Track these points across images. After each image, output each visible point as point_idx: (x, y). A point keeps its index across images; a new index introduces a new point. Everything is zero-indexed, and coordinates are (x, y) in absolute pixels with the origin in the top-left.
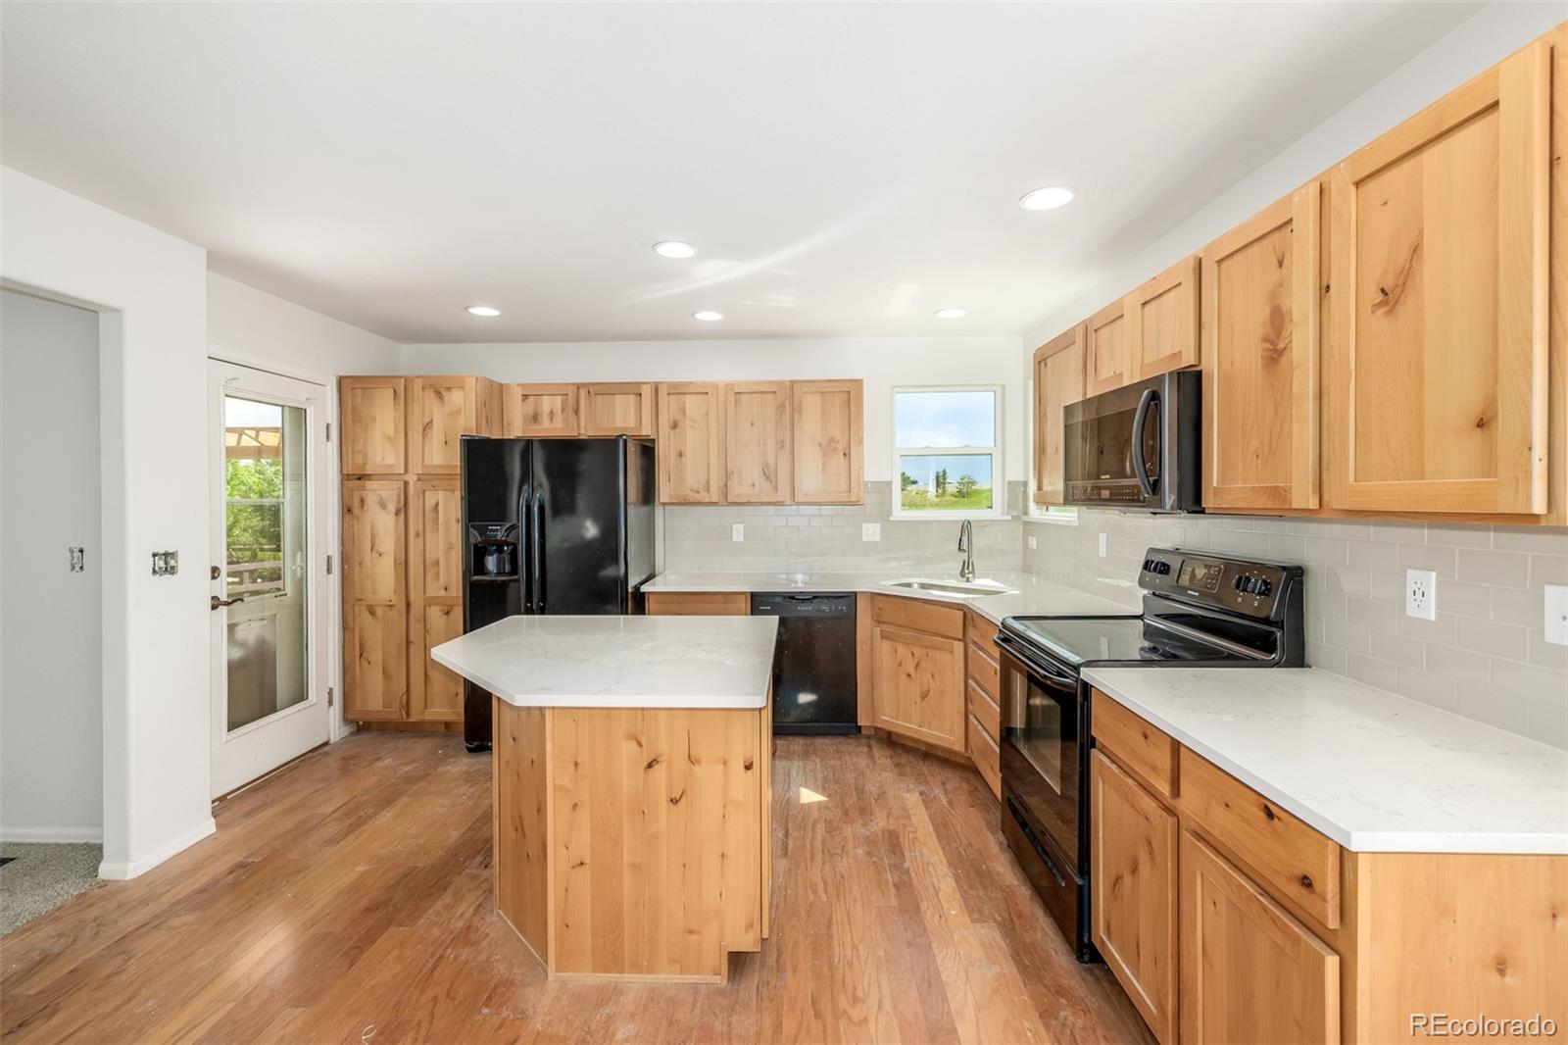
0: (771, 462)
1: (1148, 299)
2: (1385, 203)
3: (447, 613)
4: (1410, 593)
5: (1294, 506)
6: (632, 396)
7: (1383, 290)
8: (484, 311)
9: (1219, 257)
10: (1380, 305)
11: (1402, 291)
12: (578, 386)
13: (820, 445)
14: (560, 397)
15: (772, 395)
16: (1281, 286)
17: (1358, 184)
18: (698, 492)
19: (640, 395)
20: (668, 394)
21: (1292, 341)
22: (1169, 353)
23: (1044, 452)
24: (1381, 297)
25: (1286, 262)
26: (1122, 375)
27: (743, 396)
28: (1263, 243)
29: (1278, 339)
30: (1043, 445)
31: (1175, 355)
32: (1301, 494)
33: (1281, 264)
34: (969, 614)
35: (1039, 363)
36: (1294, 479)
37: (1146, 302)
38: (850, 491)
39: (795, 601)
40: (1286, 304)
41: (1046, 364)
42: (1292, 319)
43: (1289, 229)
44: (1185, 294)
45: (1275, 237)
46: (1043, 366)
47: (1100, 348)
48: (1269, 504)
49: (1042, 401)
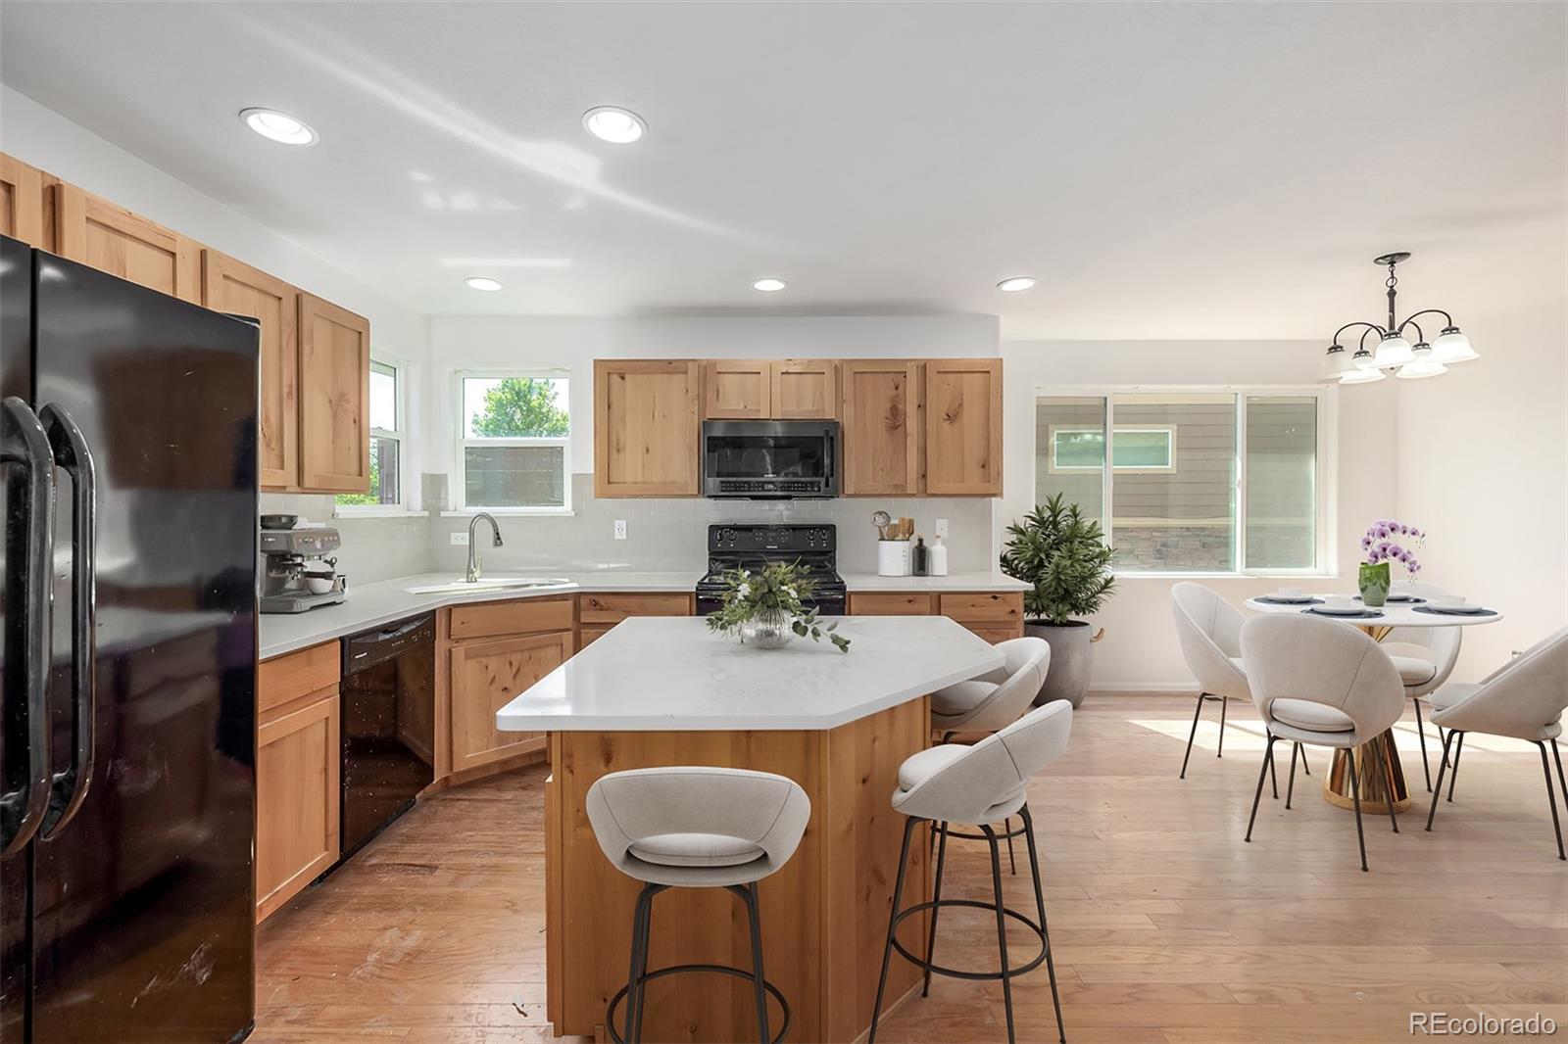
1: (789, 371)
2: (949, 384)
5: (908, 492)
7: (948, 415)
9: (854, 370)
10: (947, 420)
11: (955, 418)
13: (331, 401)
15: (276, 302)
16: (897, 397)
17: (938, 372)
21: (905, 424)
22: (810, 408)
23: (618, 451)
24: (946, 417)
25: (901, 388)
26: (758, 411)
27: (233, 285)
28: (886, 375)
29: (895, 419)
30: (618, 444)
31: (818, 411)
32: (911, 489)
33: (897, 388)
34: (584, 602)
35: (609, 373)
36: (908, 481)
37: (787, 373)
38: (361, 475)
39: (387, 637)
40: (900, 407)
41: (623, 378)
42: (905, 414)
43: (902, 375)
44: (828, 380)
45: (894, 375)
46: (615, 378)
47: (724, 386)
48: (894, 492)
49: (614, 407)
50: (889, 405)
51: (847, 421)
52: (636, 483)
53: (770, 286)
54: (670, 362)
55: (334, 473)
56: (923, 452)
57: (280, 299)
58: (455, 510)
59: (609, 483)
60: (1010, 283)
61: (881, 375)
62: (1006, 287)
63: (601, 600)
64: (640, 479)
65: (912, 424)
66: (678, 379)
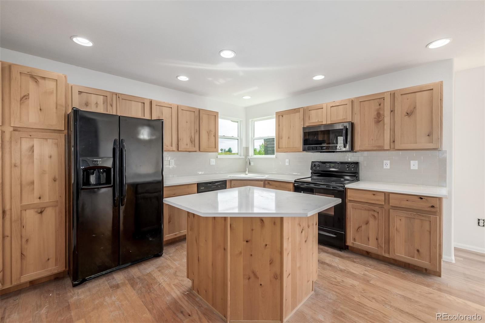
0: (193, 137)
1: (334, 106)
2: (408, 99)
3: (41, 212)
4: (384, 165)
5: (385, 149)
6: (140, 104)
7: (407, 113)
8: (83, 41)
9: (360, 101)
10: (407, 115)
11: (412, 114)
12: (113, 93)
13: (207, 132)
14: (102, 97)
15: (194, 113)
16: (380, 109)
17: (401, 95)
18: (168, 146)
19: (144, 103)
20: (156, 105)
21: (384, 119)
22: (342, 118)
23: (281, 138)
24: (407, 114)
25: (382, 105)
26: (322, 121)
27: (184, 111)
28: (375, 100)
29: (379, 118)
30: (281, 137)
31: (344, 119)
32: (387, 147)
33: (380, 105)
34: (266, 182)
35: (279, 116)
36: (385, 144)
37: (333, 106)
38: (215, 148)
39: (211, 185)
40: (381, 112)
41: (283, 116)
42: (384, 115)
43: (383, 99)
44: (349, 107)
45: (378, 100)
46: (281, 117)
47: (311, 114)
48: (378, 149)
49: (280, 125)
50: (376, 113)
51: (356, 121)
52: (286, 148)
53: (319, 78)
54: (295, 109)
55: (208, 148)
56: (393, 130)
57: (195, 112)
58: (252, 156)
59: (279, 148)
60: (434, 44)
61: (372, 101)
62: (431, 47)
63: (270, 182)
64: (287, 147)
65: (387, 120)
66: (297, 114)
